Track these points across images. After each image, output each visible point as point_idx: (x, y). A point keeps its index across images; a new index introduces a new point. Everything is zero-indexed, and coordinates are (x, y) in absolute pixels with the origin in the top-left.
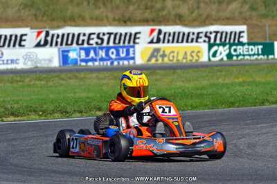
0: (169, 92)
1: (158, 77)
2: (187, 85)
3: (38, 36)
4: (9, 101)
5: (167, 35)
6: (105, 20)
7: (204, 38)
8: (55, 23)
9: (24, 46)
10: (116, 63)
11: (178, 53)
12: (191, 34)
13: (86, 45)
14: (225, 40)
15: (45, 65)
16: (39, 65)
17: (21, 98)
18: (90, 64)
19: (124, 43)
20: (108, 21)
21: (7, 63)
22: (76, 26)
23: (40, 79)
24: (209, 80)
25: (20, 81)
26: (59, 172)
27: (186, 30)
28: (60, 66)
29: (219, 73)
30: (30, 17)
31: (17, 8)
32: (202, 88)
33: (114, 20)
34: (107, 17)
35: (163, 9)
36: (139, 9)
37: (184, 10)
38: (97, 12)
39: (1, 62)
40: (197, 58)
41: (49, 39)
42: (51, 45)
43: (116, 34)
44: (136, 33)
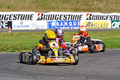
7: (109, 18)
8: (46, 10)
9: (32, 20)
10: (72, 28)
11: (98, 24)
13: (59, 20)
14: (118, 19)
15: (41, 28)
16: (38, 28)
17: (30, 42)
19: (75, 19)
20: (69, 10)
21: (25, 27)
22: (55, 11)
23: (38, 34)
24: (111, 36)
25: (29, 35)
26: (43, 75)
27: (102, 14)
29: (115, 33)
30: (35, 7)
31: (30, 3)
32: (108, 40)
33: (72, 9)
34: (68, 8)
35: (93, 5)
36: (82, 5)
37: (101, 6)
38: (64, 6)
39: (22, 26)
40: (106, 27)
41: (43, 17)
42: (44, 19)
43: (72, 16)
44: (81, 15)
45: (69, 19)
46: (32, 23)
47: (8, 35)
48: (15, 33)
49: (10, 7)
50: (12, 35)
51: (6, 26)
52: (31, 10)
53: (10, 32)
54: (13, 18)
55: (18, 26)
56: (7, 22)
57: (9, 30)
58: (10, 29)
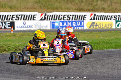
0: (97, 41)
1: (93, 35)
2: (105, 38)
3: (41, 15)
6: (71, 9)
7: (114, 18)
8: (49, 10)
9: (35, 20)
10: (75, 28)
11: (103, 24)
12: (108, 16)
18: (64, 28)
20: (72, 10)
21: (27, 27)
22: (58, 11)
24: (115, 36)
25: (32, 35)
27: (106, 14)
28: (51, 29)
29: (119, 33)
30: (38, 7)
31: (32, 3)
32: (112, 40)
33: (75, 9)
34: (72, 8)
35: (97, 5)
36: (86, 5)
37: (106, 6)
38: (68, 6)
39: (25, 27)
40: (111, 27)
41: (46, 17)
42: (47, 20)
43: (76, 16)
44: (84, 16)
45: (72, 19)
46: (35, 23)
47: (11, 35)
48: (18, 34)
49: (12, 8)
50: (14, 36)
51: (9, 26)
52: (34, 10)
53: (12, 32)
55: (21, 27)
56: (9, 22)
57: (11, 31)
58: (12, 29)
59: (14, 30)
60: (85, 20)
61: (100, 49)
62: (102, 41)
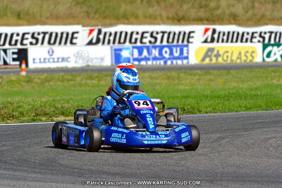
0: (222, 93)
1: (212, 77)
2: (241, 86)
3: (90, 33)
4: (59, 101)
5: (221, 35)
6: (159, 19)
7: (258, 38)
8: (108, 21)
9: (75, 44)
10: (169, 63)
11: (232, 53)
12: (245, 34)
13: (139, 44)
14: (279, 41)
16: (91, 64)
17: (72, 97)
18: (143, 63)
20: (162, 20)
21: (58, 61)
22: (129, 24)
23: (91, 78)
24: (263, 80)
25: (71, 80)
26: (110, 174)
27: (241, 30)
28: (112, 65)
29: (273, 74)
30: (82, 15)
31: (68, 5)
32: (256, 89)
33: (168, 18)
34: (161, 16)
35: (218, 8)
36: (194, 8)
37: (239, 9)
38: (151, 10)
39: (51, 60)
40: (251, 58)
41: (101, 37)
42: (103, 43)
44: (190, 33)
45: (162, 41)
46: (76, 52)
47: (21, 80)
48: (37, 77)
49: (22, 16)
50: (28, 81)
51: (14, 60)
52: (71, 21)
53: (24, 73)
54: (30, 40)
55: (42, 60)
56: (16, 51)
57: (22, 70)
58: (24, 66)
59: (27, 69)
60: (192, 43)
61: (230, 110)
62: (234, 91)
